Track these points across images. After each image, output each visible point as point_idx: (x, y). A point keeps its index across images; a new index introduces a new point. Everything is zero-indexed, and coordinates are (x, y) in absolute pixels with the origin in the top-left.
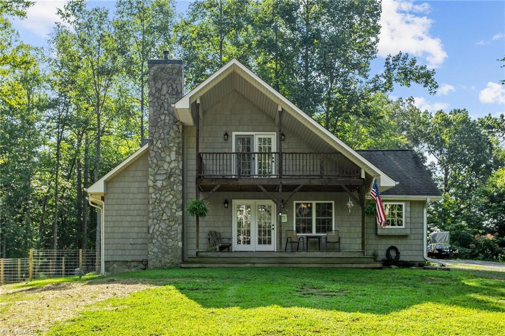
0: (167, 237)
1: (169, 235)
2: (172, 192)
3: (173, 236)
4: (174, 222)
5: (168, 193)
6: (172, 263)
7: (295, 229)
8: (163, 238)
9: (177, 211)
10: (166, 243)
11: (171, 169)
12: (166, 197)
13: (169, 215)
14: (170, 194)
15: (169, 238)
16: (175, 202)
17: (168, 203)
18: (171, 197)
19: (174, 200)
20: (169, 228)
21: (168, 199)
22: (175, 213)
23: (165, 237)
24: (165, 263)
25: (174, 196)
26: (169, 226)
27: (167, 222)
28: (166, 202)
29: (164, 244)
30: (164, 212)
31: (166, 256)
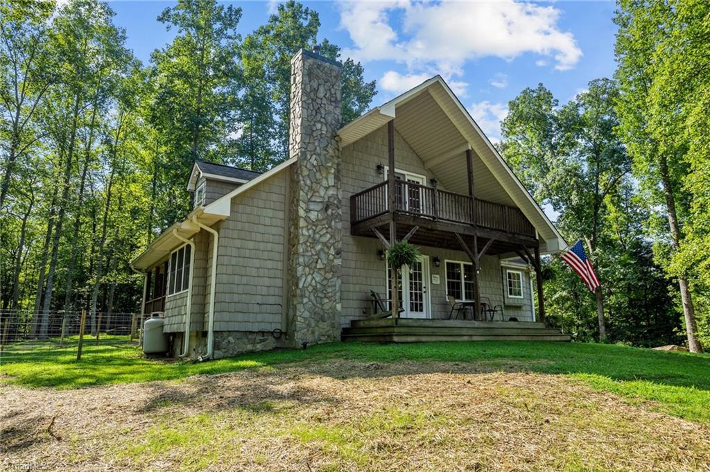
0: (323, 296)
1: (324, 292)
2: (330, 230)
3: (330, 294)
4: (332, 273)
5: (325, 231)
6: (329, 336)
7: (447, 293)
8: (317, 296)
9: (335, 258)
10: (321, 303)
11: (329, 198)
12: (321, 236)
13: (325, 262)
14: (327, 232)
15: (325, 297)
16: (333, 244)
17: (325, 244)
18: (329, 236)
19: (331, 241)
20: (325, 282)
21: (324, 239)
22: (333, 260)
23: (320, 295)
24: (319, 336)
25: (332, 236)
26: (325, 278)
27: (322, 272)
28: (323, 243)
29: (318, 305)
30: (319, 258)
31: (321, 325)
